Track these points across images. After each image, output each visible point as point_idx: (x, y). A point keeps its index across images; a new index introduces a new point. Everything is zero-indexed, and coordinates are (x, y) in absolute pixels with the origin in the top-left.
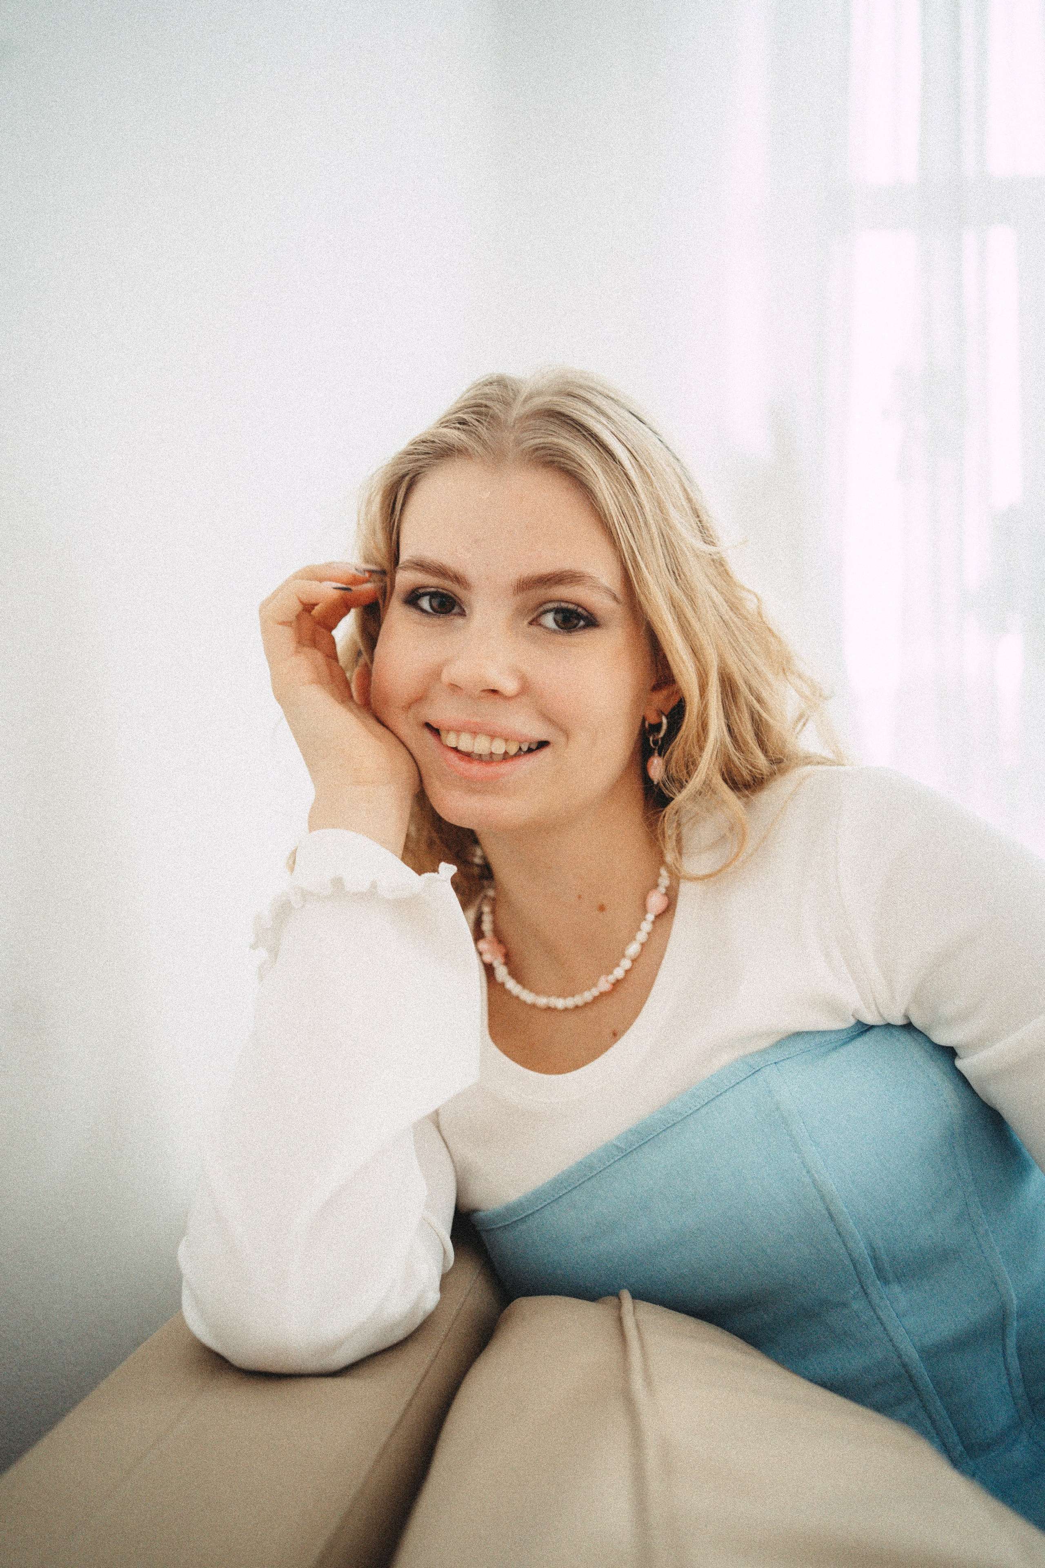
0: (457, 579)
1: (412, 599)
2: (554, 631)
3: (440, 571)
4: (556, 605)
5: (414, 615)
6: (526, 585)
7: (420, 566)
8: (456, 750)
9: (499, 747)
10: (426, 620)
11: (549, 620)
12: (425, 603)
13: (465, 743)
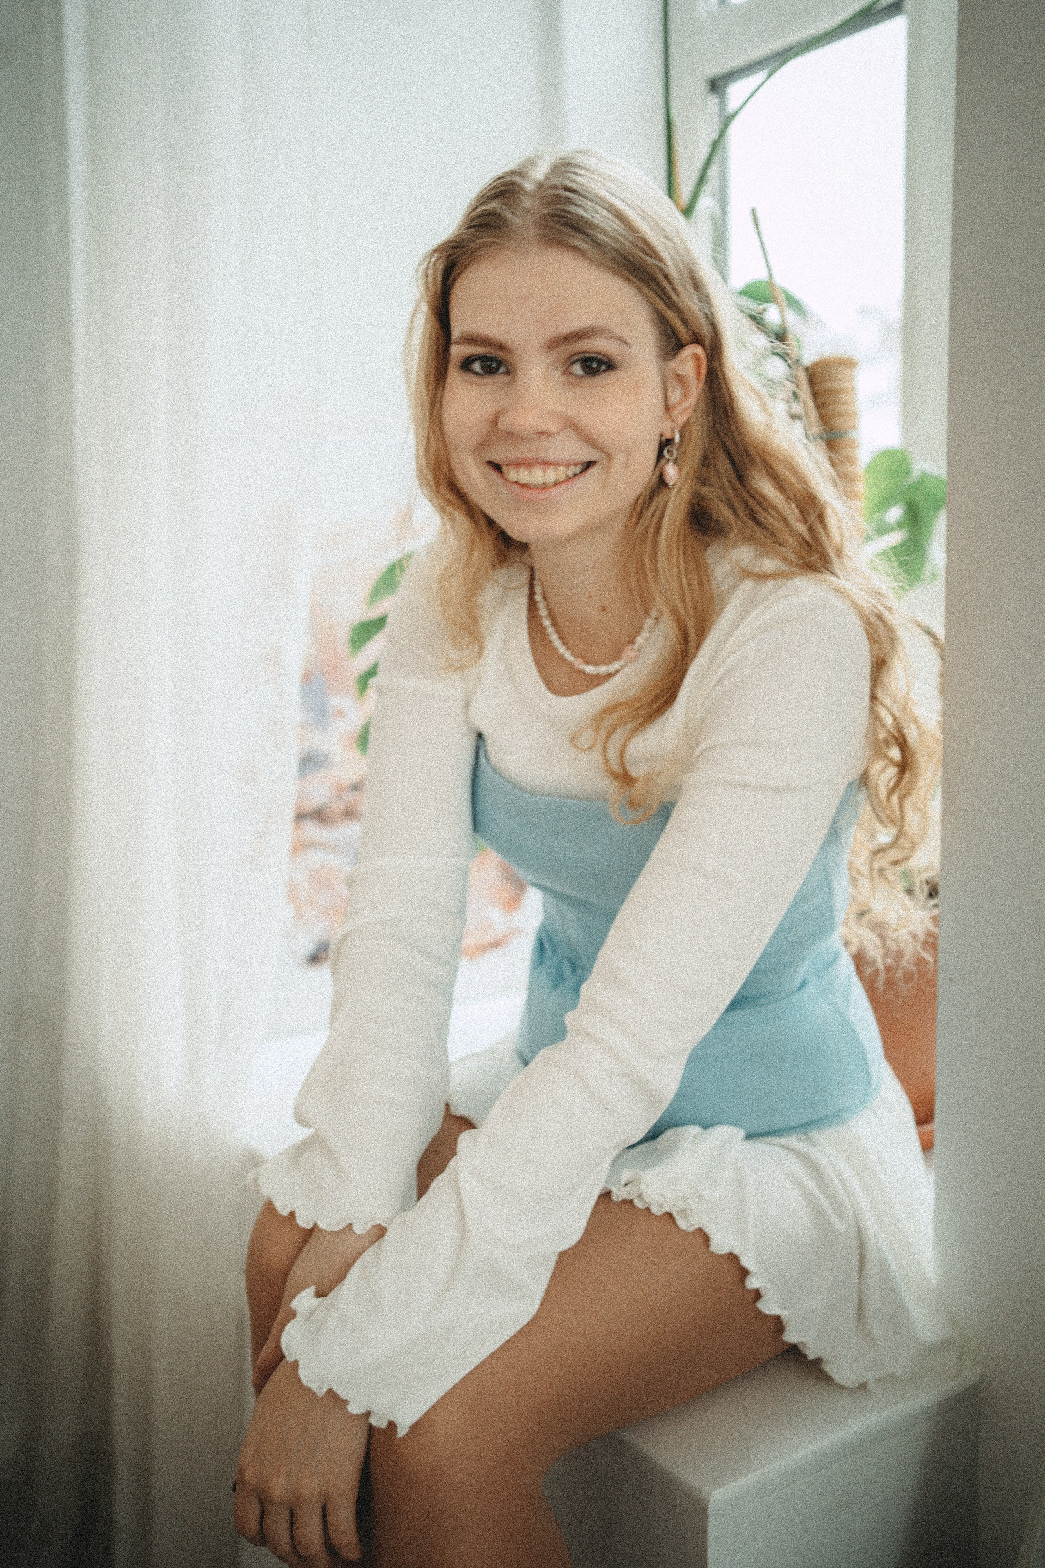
0: (501, 347)
1: (466, 365)
2: (582, 377)
3: (486, 341)
4: (580, 356)
5: (470, 377)
6: (554, 344)
7: (470, 339)
8: (517, 482)
9: (551, 476)
10: (478, 380)
11: (577, 369)
12: (477, 367)
13: (524, 475)
